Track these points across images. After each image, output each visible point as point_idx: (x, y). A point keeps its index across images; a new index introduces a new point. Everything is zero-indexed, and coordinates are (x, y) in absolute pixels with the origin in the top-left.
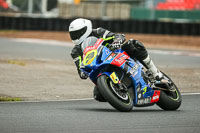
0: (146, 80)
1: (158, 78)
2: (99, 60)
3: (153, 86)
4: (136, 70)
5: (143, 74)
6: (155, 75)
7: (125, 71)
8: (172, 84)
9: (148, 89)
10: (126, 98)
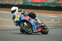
0: (36, 24)
1: (40, 24)
2: (20, 19)
3: (39, 26)
4: (32, 21)
5: (35, 23)
6: (39, 23)
7: (29, 22)
8: (45, 26)
9: (37, 27)
10: (30, 30)
